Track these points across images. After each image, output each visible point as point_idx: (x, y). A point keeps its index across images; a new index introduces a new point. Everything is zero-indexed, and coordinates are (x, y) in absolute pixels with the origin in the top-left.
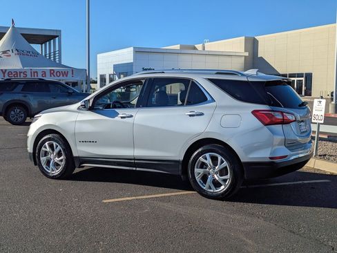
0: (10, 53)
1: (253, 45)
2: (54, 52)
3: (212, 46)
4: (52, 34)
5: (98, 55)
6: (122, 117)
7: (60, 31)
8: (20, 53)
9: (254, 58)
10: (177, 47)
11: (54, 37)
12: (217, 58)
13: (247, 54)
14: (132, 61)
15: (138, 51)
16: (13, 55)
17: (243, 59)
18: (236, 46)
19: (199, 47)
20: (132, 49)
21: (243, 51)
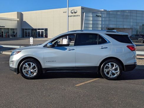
1: (21, 16)
6: (69, 50)
9: (21, 21)
17: (17, 21)
21: (17, 18)
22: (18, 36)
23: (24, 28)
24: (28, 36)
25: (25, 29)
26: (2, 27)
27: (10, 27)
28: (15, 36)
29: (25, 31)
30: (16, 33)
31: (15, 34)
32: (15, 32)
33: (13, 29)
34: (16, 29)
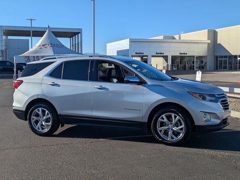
0: (47, 46)
1: (214, 35)
2: (78, 43)
3: (185, 37)
4: (76, 31)
5: (107, 44)
7: (81, 29)
8: (52, 45)
9: (214, 44)
10: (161, 37)
11: (78, 33)
12: (188, 45)
13: (209, 41)
14: (128, 48)
15: (132, 41)
16: (48, 47)
17: (207, 45)
18: (202, 36)
19: (177, 37)
20: (128, 40)
21: (207, 39)
22: (208, 68)
23: (219, 54)
24: (224, 68)
25: (220, 56)
26: (183, 55)
27: (196, 54)
28: (203, 67)
29: (219, 59)
30: (206, 63)
31: (203, 64)
32: (204, 62)
33: (201, 57)
34: (205, 57)
